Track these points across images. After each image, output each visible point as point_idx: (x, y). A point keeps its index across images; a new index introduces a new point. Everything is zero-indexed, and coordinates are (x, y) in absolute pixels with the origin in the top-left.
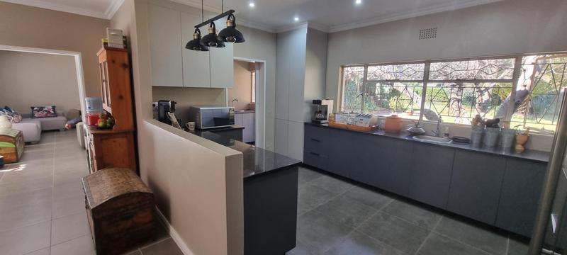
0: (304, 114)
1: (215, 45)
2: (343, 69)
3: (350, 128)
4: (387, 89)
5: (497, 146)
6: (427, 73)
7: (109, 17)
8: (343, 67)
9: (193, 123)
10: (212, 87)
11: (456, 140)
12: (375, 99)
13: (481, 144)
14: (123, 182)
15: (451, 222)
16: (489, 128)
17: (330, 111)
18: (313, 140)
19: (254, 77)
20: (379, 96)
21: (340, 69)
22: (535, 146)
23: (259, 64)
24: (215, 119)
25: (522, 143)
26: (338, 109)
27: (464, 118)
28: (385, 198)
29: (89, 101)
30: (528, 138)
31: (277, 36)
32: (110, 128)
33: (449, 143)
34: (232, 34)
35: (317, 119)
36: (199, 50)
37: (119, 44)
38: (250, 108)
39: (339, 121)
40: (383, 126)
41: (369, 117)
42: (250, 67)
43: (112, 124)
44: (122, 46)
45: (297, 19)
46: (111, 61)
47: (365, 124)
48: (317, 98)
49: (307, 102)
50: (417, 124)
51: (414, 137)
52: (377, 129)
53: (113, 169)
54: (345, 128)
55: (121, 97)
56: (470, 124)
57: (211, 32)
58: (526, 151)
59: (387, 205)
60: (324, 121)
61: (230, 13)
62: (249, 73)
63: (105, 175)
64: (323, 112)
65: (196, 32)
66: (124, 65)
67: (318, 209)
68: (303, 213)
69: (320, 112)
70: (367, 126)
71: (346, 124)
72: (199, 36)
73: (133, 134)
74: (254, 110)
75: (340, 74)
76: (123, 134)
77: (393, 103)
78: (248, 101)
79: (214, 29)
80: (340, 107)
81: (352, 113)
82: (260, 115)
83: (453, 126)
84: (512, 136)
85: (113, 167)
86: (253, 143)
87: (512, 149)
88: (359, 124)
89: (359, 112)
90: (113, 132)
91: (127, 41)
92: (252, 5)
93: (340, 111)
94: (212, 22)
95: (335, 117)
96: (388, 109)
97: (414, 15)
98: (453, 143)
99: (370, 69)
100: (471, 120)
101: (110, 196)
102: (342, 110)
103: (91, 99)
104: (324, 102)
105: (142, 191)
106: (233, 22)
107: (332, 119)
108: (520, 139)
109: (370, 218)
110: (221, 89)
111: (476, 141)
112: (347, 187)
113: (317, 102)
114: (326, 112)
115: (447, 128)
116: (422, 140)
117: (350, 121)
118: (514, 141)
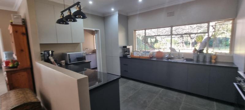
0: (119, 53)
1: (71, 21)
2: (135, 32)
3: (141, 58)
4: (153, 40)
5: (204, 61)
6: (171, 31)
7: (16, 10)
8: (135, 31)
9: (64, 61)
10: (73, 42)
11: (187, 60)
12: (149, 44)
13: (198, 61)
14: (22, 97)
15: (189, 97)
16: (200, 54)
17: (131, 51)
18: (124, 64)
19: (95, 38)
20: (150, 43)
21: (134, 32)
22: (220, 60)
23: (97, 31)
24: (77, 58)
25: (214, 59)
26: (134, 50)
27: (189, 50)
28: (159, 89)
29: (6, 54)
30: (216, 56)
31: (104, 18)
32: (16, 67)
33: (185, 61)
34: (80, 14)
35: (125, 55)
36: (63, 24)
37: (20, 22)
38: (94, 52)
39: (136, 55)
40: (155, 56)
41: (149, 52)
42: (93, 33)
43: (18, 65)
44: (21, 24)
45: (113, 9)
46: (15, 32)
47: (147, 56)
48: (124, 45)
49: (121, 47)
50: (170, 54)
51: (169, 60)
52: (152, 57)
53: (17, 90)
54: (138, 58)
55: (22, 50)
56: (192, 52)
57: (69, 14)
58: (216, 62)
59: (161, 92)
60: (129, 56)
61: (78, 4)
62: (92, 36)
63: (12, 93)
64: (128, 51)
65: (61, 15)
66: (23, 34)
67: (130, 98)
68: (123, 101)
69: (127, 51)
70: (148, 56)
71: (139, 56)
72: (63, 16)
73: (30, 69)
74: (96, 53)
75: (134, 34)
76: (25, 70)
77: (156, 46)
78: (93, 49)
79: (70, 13)
80: (135, 49)
81: (141, 51)
82: (99, 55)
83: (185, 54)
84: (210, 56)
85: (18, 89)
86: (96, 68)
87: (210, 62)
88: (144, 56)
89: (144, 50)
90: (18, 69)
91: (24, 21)
92: (91, 3)
93: (135, 51)
94: (69, 9)
95: (133, 53)
96: (154, 48)
97: (166, 6)
98: (186, 61)
99: (147, 31)
100: (193, 50)
101: (13, 106)
102: (136, 50)
103: (6, 52)
104: (128, 47)
105: (33, 101)
106: (80, 8)
107: (132, 54)
108: (213, 57)
109: (154, 99)
110: (78, 44)
111: (195, 59)
112: (142, 85)
113: (125, 47)
114: (129, 51)
115: (183, 55)
116: (173, 61)
117: (140, 55)
118: (211, 58)
